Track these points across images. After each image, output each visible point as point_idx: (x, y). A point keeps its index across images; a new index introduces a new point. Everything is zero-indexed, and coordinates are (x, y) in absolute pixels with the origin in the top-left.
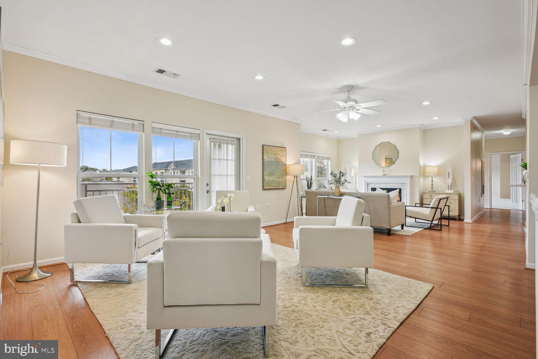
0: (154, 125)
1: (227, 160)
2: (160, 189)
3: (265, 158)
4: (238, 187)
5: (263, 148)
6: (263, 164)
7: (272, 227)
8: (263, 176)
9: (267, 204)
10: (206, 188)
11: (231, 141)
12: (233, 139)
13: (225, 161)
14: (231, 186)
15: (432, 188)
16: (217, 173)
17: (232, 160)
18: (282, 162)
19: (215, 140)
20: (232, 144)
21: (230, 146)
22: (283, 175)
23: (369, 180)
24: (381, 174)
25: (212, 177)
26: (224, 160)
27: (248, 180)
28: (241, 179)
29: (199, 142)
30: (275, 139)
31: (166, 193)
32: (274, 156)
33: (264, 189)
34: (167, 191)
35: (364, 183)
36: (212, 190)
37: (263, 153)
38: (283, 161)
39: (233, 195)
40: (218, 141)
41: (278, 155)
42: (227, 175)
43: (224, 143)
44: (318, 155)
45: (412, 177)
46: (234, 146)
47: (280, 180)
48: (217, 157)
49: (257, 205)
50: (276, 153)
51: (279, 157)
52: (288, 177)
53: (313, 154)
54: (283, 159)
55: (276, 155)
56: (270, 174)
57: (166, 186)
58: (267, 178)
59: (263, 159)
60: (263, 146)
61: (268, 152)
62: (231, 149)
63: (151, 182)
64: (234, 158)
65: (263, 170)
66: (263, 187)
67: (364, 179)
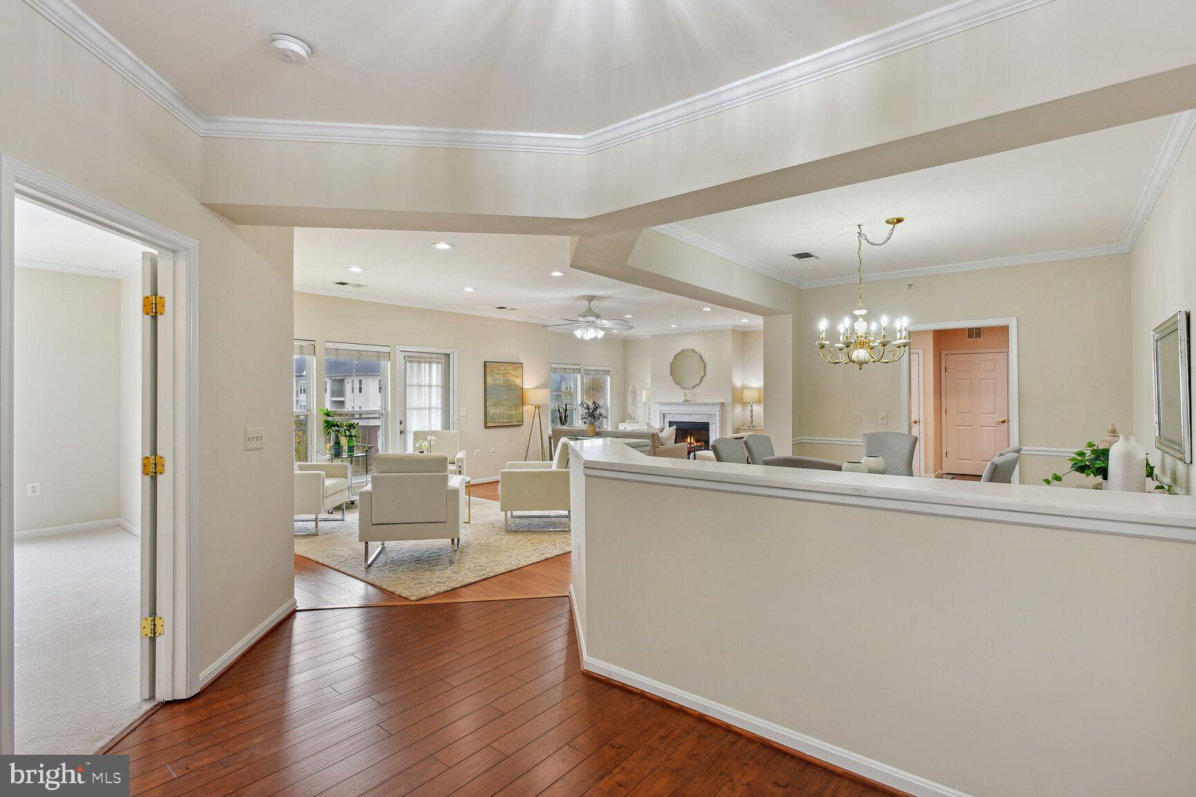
0: (329, 345)
1: (430, 386)
2: (338, 431)
3: (489, 380)
4: (446, 425)
5: (485, 366)
6: (485, 390)
7: (484, 485)
8: (485, 407)
9: (493, 450)
10: (399, 428)
11: (436, 358)
12: (441, 356)
13: (427, 388)
14: (436, 424)
15: (752, 422)
16: (414, 405)
17: (436, 386)
18: (516, 386)
19: (412, 359)
20: (437, 363)
21: (434, 366)
22: (516, 406)
23: (666, 409)
24: (681, 400)
25: (408, 411)
26: (425, 386)
27: (462, 414)
28: (451, 413)
29: (389, 363)
30: (504, 351)
31: (346, 436)
32: (502, 377)
33: (486, 427)
34: (348, 433)
35: (658, 412)
36: (408, 429)
37: (485, 374)
38: (517, 383)
39: (434, 437)
40: (416, 359)
41: (509, 375)
42: (430, 408)
43: (425, 362)
44: (586, 368)
45: (722, 404)
46: (440, 366)
47: (513, 412)
48: (415, 382)
49: (476, 451)
50: (505, 372)
51: (512, 378)
52: (526, 408)
53: (578, 367)
54: (518, 382)
55: (507, 375)
56: (497, 404)
57: (346, 426)
58: (491, 410)
59: (485, 382)
60: (485, 362)
61: (493, 372)
62: (436, 369)
63: (327, 422)
64: (440, 383)
65: (485, 399)
66: (485, 423)
67: (658, 407)
